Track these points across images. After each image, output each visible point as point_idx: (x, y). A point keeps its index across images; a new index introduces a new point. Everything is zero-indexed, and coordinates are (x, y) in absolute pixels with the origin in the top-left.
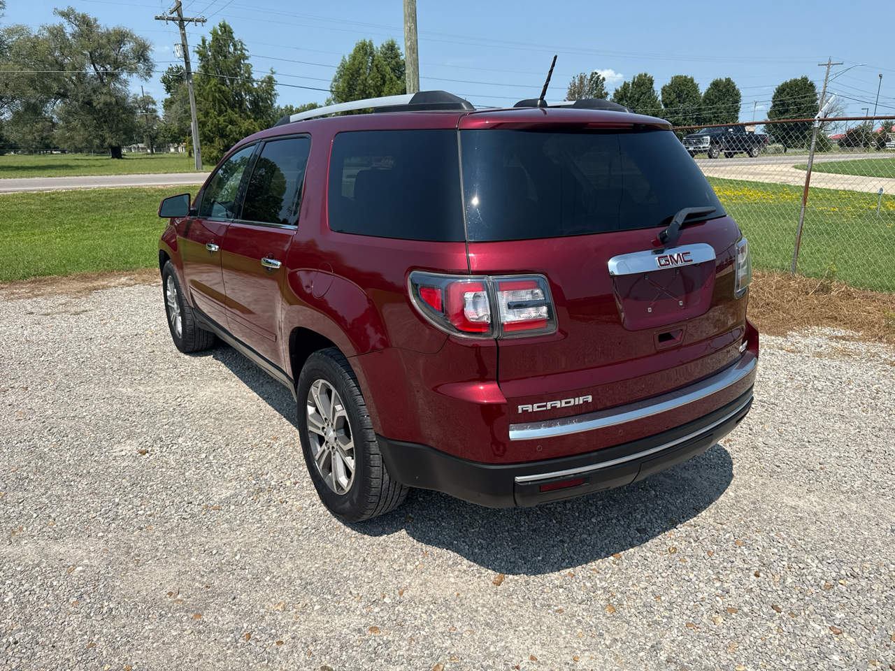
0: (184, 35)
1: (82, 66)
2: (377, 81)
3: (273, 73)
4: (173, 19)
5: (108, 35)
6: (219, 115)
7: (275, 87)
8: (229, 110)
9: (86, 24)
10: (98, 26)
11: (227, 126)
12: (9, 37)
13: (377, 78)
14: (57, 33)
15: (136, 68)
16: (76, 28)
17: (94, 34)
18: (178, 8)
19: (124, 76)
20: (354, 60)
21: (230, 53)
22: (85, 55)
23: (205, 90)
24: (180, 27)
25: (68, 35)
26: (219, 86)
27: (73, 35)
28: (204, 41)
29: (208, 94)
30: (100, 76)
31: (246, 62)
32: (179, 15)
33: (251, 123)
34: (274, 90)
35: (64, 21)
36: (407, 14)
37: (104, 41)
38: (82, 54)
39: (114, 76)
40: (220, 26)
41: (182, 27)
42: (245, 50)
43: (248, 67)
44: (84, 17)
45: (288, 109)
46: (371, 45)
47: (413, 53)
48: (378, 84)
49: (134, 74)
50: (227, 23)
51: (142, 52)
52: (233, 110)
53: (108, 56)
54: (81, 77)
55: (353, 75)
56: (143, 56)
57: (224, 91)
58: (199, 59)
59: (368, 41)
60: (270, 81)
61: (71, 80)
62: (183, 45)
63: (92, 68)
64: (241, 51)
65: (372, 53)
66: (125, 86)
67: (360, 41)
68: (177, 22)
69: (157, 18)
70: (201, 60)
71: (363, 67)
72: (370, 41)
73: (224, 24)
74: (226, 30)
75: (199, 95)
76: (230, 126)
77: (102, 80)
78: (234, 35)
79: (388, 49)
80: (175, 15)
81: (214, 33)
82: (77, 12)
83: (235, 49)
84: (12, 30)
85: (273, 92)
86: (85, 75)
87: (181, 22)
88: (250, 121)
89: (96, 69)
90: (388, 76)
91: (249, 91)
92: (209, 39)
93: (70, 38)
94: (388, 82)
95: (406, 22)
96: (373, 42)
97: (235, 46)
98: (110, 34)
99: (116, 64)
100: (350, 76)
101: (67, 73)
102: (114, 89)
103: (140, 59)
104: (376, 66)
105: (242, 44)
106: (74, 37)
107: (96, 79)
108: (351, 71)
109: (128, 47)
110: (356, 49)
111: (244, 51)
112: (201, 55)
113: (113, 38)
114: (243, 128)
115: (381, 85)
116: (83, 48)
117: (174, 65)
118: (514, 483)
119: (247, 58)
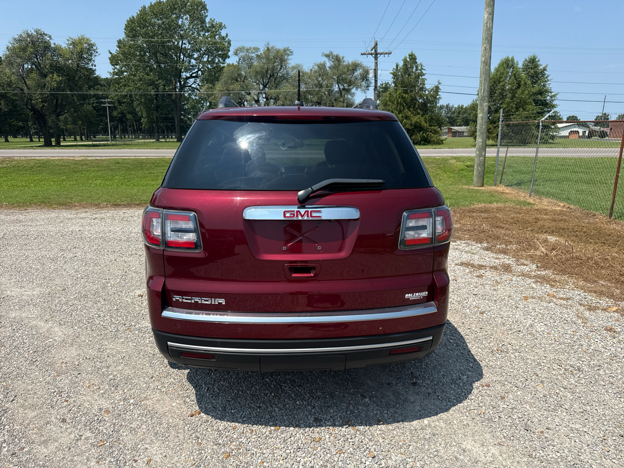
0: (376, 63)
1: (332, 85)
2: (513, 86)
3: (439, 83)
4: (371, 54)
5: (348, 66)
6: (399, 114)
7: (439, 93)
8: (406, 110)
9: (338, 60)
10: (344, 61)
11: (403, 120)
12: (292, 71)
13: (514, 83)
14: (322, 67)
15: (361, 85)
16: (332, 63)
17: (341, 66)
18: (375, 47)
19: (353, 90)
20: (497, 72)
21: (413, 72)
22: (334, 79)
23: (393, 97)
24: (375, 58)
25: (327, 67)
26: (402, 94)
27: (330, 68)
28: (397, 66)
29: (395, 99)
30: (340, 91)
31: (423, 77)
32: (375, 51)
33: (419, 118)
34: (438, 95)
35: (326, 59)
36: (484, 38)
37: (345, 70)
38: (333, 78)
39: (348, 91)
40: (409, 55)
41: (376, 58)
42: (424, 69)
43: (424, 80)
44: (337, 56)
45: (460, 107)
46: (513, 60)
47: (486, 65)
48: (514, 88)
49: (359, 89)
50: (414, 53)
51: (366, 75)
52: (409, 110)
53: (346, 79)
54: (330, 92)
55: (495, 82)
56: (366, 78)
57: (405, 98)
58: (392, 78)
59: (510, 57)
60: (437, 89)
61: (325, 94)
62: (375, 70)
63: (337, 86)
64: (421, 71)
65: (513, 65)
66: (353, 97)
67: (504, 58)
68: (374, 55)
69: (362, 54)
70: (394, 78)
71: (503, 76)
72: (512, 57)
73: (412, 53)
74: (413, 58)
75: (390, 100)
76: (405, 120)
77: (341, 94)
78: (417, 60)
79: (530, 62)
80: (373, 51)
81: (405, 61)
82: (334, 54)
83: (417, 70)
84: (293, 67)
85: (438, 97)
86: (332, 91)
87: (376, 55)
88: (418, 116)
89: (339, 87)
90: (523, 82)
91: (421, 97)
92: (401, 64)
93: (328, 69)
94: (522, 86)
95: (483, 44)
96: (515, 58)
97: (417, 67)
98: (350, 65)
99: (350, 83)
100: (493, 83)
101: (323, 90)
102: (347, 98)
103: (363, 80)
104: (515, 74)
105: (422, 66)
106: (330, 69)
107: (338, 93)
108: (493, 80)
109: (358, 73)
110: (500, 64)
111: (423, 71)
112: (394, 75)
113: (351, 68)
114: (413, 121)
115: (516, 88)
116: (334, 74)
117: (384, 82)
118: (168, 346)
119: (424, 75)
